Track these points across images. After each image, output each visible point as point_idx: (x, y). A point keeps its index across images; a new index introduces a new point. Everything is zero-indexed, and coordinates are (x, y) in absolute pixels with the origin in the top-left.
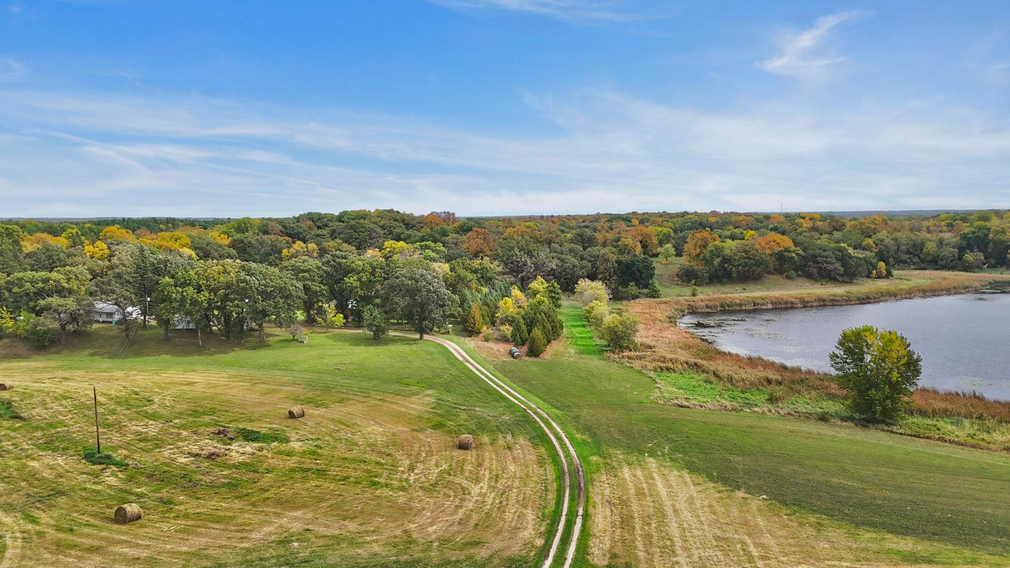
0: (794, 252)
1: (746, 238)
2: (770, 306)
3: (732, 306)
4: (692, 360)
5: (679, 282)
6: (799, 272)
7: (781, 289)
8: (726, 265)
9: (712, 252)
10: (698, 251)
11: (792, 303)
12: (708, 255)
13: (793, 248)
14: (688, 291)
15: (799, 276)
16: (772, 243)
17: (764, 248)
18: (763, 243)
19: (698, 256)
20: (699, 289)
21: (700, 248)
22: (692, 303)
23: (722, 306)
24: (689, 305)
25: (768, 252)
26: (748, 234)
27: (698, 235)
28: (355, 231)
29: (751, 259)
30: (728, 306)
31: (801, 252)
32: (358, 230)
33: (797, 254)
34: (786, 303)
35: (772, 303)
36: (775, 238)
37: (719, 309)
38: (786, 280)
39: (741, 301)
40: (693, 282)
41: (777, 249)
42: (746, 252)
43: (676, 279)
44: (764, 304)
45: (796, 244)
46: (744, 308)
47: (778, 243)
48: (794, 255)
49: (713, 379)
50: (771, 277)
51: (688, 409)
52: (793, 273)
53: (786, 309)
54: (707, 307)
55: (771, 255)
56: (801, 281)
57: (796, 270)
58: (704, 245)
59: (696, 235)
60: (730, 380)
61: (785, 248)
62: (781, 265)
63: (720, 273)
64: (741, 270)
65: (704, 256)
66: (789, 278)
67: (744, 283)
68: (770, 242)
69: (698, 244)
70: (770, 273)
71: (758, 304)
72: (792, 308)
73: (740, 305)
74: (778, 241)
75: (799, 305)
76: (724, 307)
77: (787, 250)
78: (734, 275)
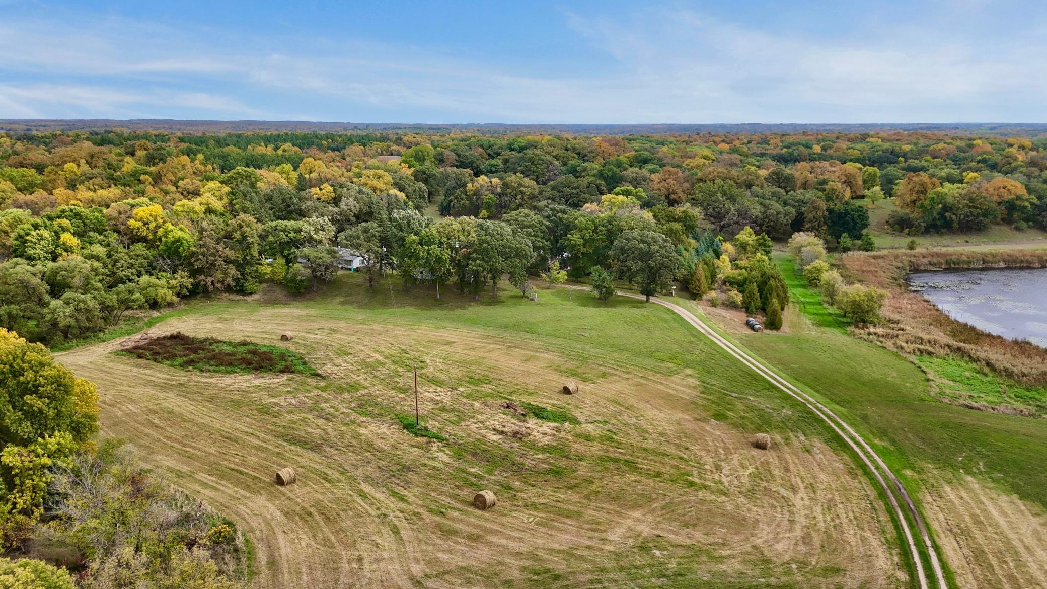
0: (1027, 200)
1: (965, 181)
2: (1002, 265)
3: (959, 264)
4: (955, 344)
5: (889, 231)
6: (1031, 223)
7: (1009, 242)
8: (947, 214)
9: (933, 199)
10: (914, 197)
11: (1027, 261)
12: (927, 202)
13: (1026, 196)
14: (905, 241)
15: (1029, 227)
16: (1002, 190)
17: (992, 195)
18: (991, 190)
19: (914, 202)
20: (918, 240)
21: (917, 193)
22: (912, 259)
23: (947, 263)
24: (910, 261)
25: (995, 198)
26: (969, 177)
27: (915, 179)
28: (533, 164)
29: (977, 208)
30: (954, 263)
31: (1036, 201)
32: (535, 163)
33: (1032, 204)
34: (1022, 262)
35: (1004, 261)
36: (1006, 184)
37: (943, 267)
38: (1015, 232)
39: (969, 258)
40: (906, 231)
41: (1007, 197)
42: (971, 200)
43: (886, 227)
44: (995, 263)
45: (1030, 191)
46: (972, 266)
47: (1008, 190)
48: (1027, 204)
50: (997, 227)
52: (1024, 225)
53: (1021, 269)
54: (930, 264)
55: (999, 204)
56: (1033, 234)
57: (1027, 220)
58: (922, 191)
59: (914, 179)
60: (1009, 374)
61: (1017, 196)
62: (1010, 214)
63: (939, 223)
64: (964, 219)
65: (922, 204)
66: (1018, 229)
67: (965, 234)
68: (1000, 188)
69: (916, 189)
70: (998, 224)
71: (988, 262)
72: (1029, 268)
73: (969, 263)
74: (1009, 187)
75: (1037, 265)
76: (950, 264)
77: (1019, 198)
78: (956, 225)
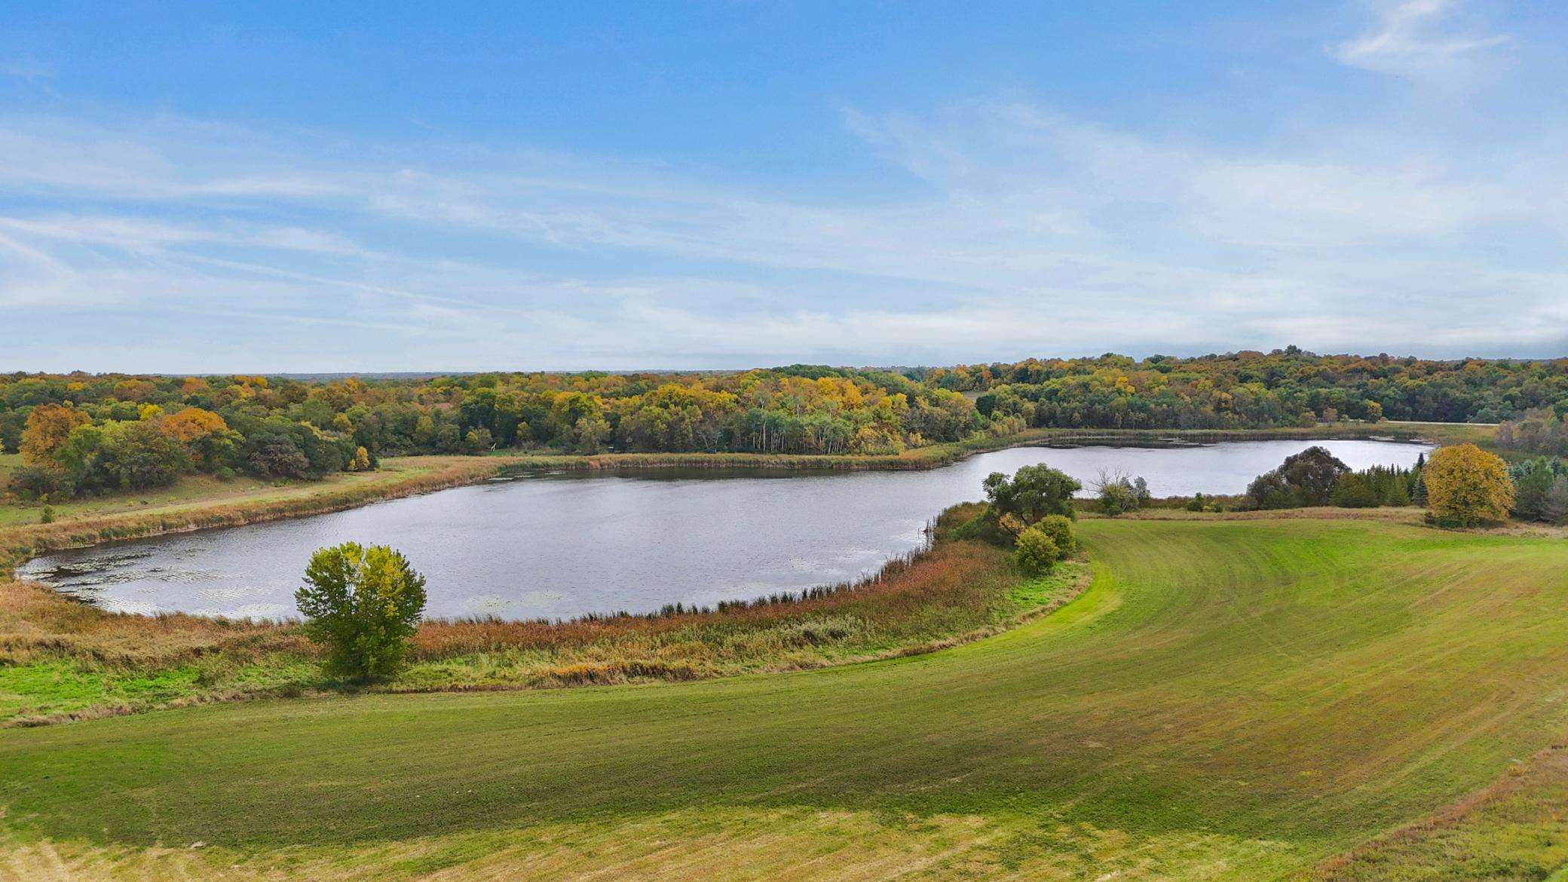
0: (228, 437)
1: (142, 417)
2: (193, 527)
3: (123, 535)
4: (50, 637)
5: (14, 500)
6: (240, 469)
7: (210, 497)
8: (107, 465)
9: (78, 442)
10: (50, 442)
11: (229, 518)
12: (71, 449)
13: (226, 431)
14: (35, 514)
15: (239, 475)
16: (190, 424)
17: (175, 433)
18: (174, 426)
19: (50, 450)
20: (57, 510)
21: (53, 436)
22: (44, 536)
23: (103, 535)
24: (39, 539)
25: (183, 438)
26: (146, 411)
27: (50, 413)
29: (154, 451)
30: (116, 534)
31: (240, 437)
33: (233, 440)
34: (221, 519)
35: (196, 522)
36: (195, 416)
37: (98, 541)
38: (218, 484)
39: (139, 524)
40: (44, 497)
41: (199, 434)
42: (144, 441)
43: (8, 494)
44: (182, 526)
45: (230, 423)
46: (145, 535)
47: (200, 424)
48: (228, 442)
49: (93, 665)
50: (192, 479)
51: (47, 728)
52: (228, 471)
53: (222, 529)
54: (75, 539)
55: (189, 444)
56: (242, 483)
57: (234, 466)
58: (62, 432)
59: (44, 413)
61: (213, 432)
62: (208, 459)
63: (96, 479)
64: (137, 471)
65: (63, 451)
66: (222, 479)
67: (143, 493)
68: (186, 422)
69: (50, 429)
70: (189, 473)
71: (171, 526)
72: (231, 527)
73: (139, 530)
74: (201, 420)
75: (242, 522)
76: (108, 536)
77: (217, 434)
78: (125, 481)
